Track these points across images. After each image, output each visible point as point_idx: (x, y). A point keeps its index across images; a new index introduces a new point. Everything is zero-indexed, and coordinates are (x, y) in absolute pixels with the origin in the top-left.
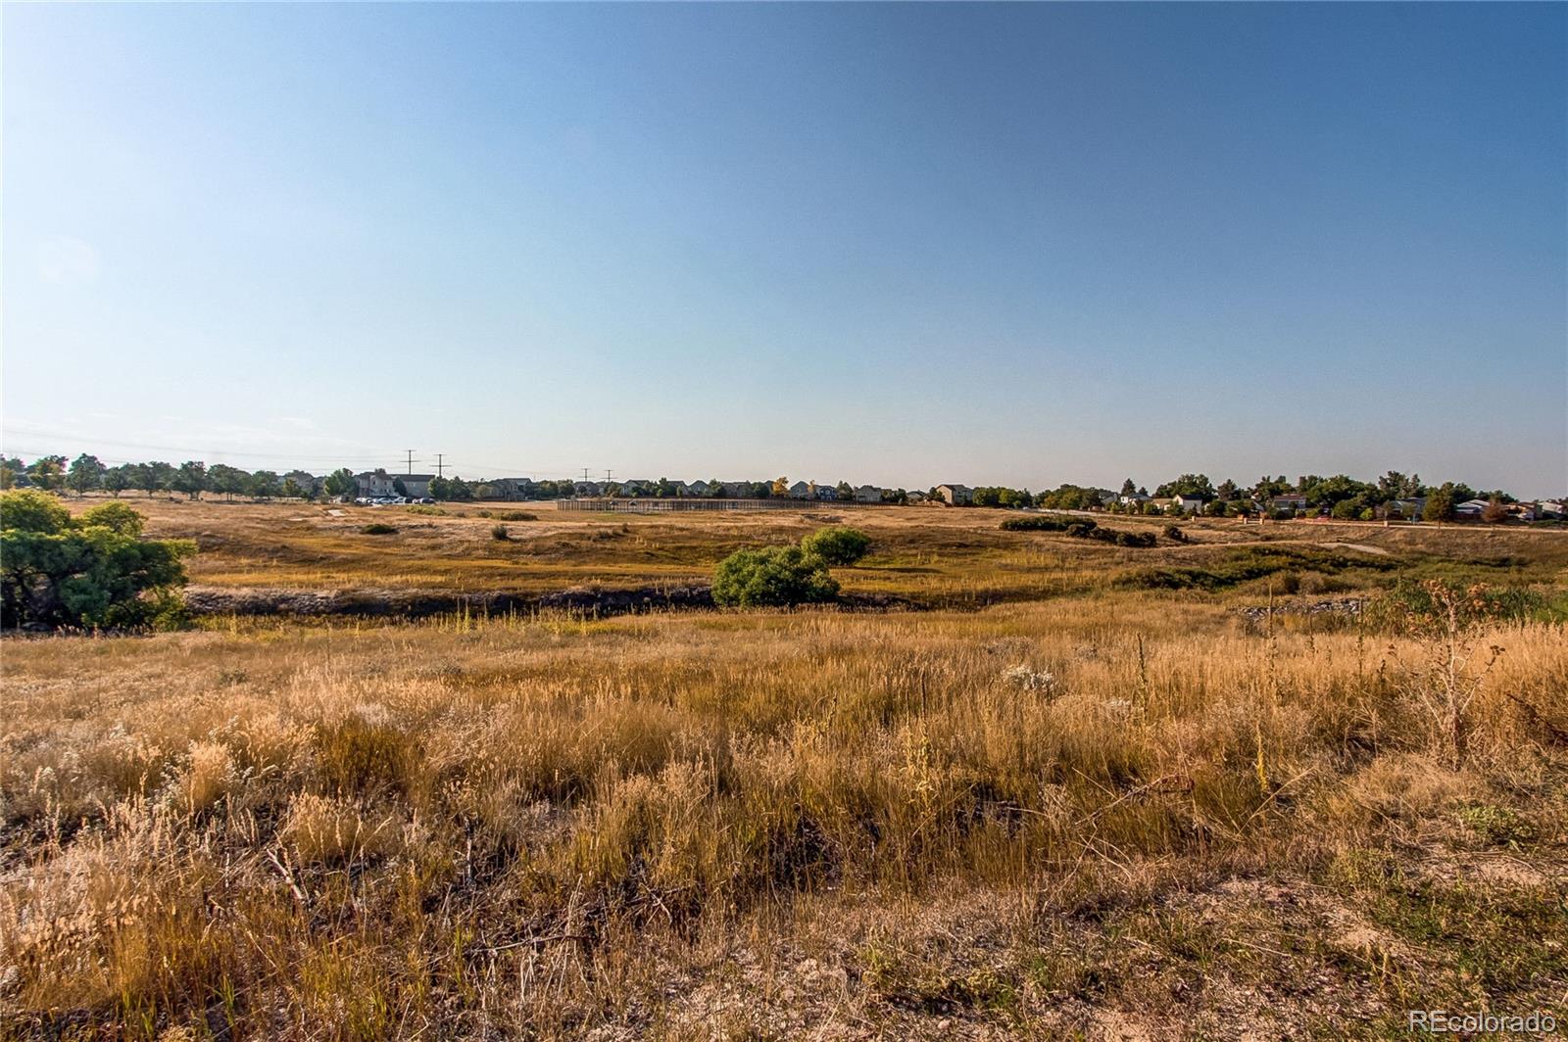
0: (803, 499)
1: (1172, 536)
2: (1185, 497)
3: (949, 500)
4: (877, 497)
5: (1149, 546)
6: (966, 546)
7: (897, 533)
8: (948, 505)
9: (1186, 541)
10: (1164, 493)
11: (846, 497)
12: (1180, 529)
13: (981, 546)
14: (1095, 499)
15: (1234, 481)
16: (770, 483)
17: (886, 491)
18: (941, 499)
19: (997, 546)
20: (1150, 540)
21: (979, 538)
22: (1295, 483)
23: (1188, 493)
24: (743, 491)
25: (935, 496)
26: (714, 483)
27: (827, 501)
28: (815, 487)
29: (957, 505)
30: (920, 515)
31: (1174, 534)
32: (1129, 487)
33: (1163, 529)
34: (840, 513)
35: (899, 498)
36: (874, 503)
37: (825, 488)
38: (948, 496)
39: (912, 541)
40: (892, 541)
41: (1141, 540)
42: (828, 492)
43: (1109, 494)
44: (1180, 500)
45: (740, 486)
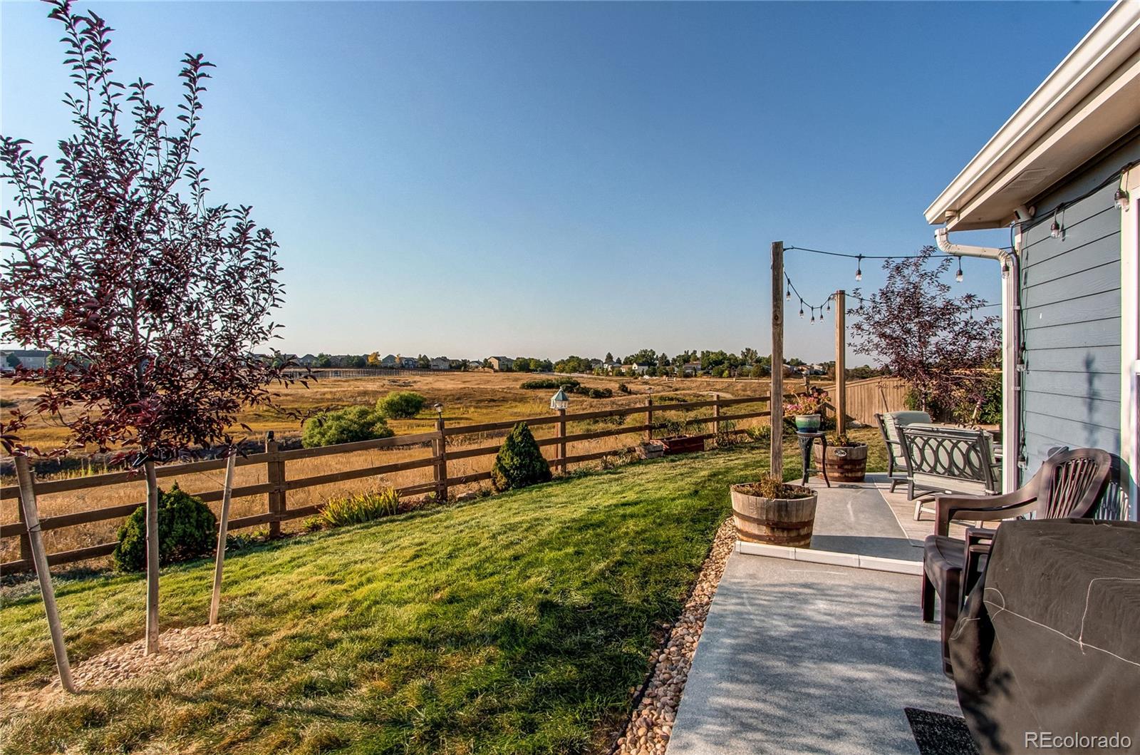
0: (392, 368)
1: (623, 390)
2: (639, 364)
3: (496, 367)
4: (446, 365)
5: (608, 397)
6: (494, 401)
7: (449, 393)
8: (496, 371)
9: (630, 393)
10: (629, 361)
11: (424, 366)
12: (627, 385)
13: (505, 400)
14: (587, 366)
15: (667, 354)
16: (366, 356)
17: (453, 361)
18: (491, 367)
19: (515, 400)
20: (608, 393)
21: (504, 395)
22: (699, 355)
23: (641, 362)
24: (344, 362)
25: (487, 364)
26: (321, 356)
27: (409, 369)
28: (401, 359)
29: (502, 370)
30: (473, 379)
31: (624, 389)
32: (609, 357)
33: (617, 386)
34: (417, 378)
35: (462, 366)
36: (444, 370)
37: (408, 360)
38: (496, 364)
39: (458, 399)
40: (445, 399)
41: (603, 393)
42: (410, 362)
43: (597, 361)
44: (635, 366)
45: (343, 358)
